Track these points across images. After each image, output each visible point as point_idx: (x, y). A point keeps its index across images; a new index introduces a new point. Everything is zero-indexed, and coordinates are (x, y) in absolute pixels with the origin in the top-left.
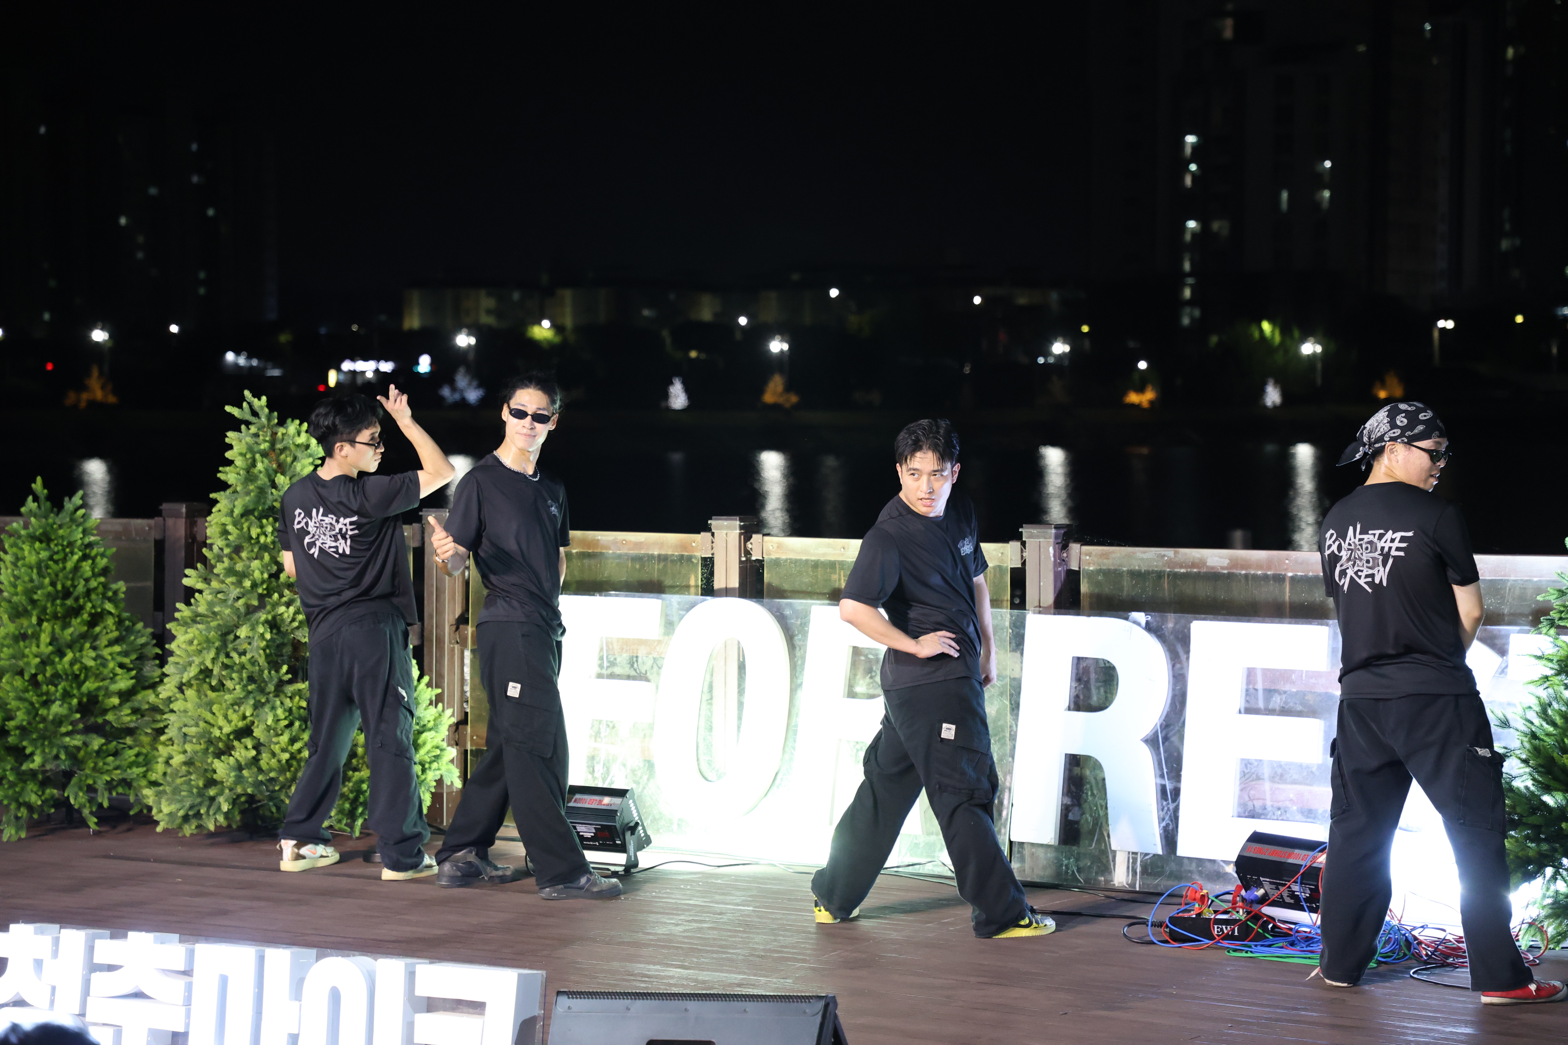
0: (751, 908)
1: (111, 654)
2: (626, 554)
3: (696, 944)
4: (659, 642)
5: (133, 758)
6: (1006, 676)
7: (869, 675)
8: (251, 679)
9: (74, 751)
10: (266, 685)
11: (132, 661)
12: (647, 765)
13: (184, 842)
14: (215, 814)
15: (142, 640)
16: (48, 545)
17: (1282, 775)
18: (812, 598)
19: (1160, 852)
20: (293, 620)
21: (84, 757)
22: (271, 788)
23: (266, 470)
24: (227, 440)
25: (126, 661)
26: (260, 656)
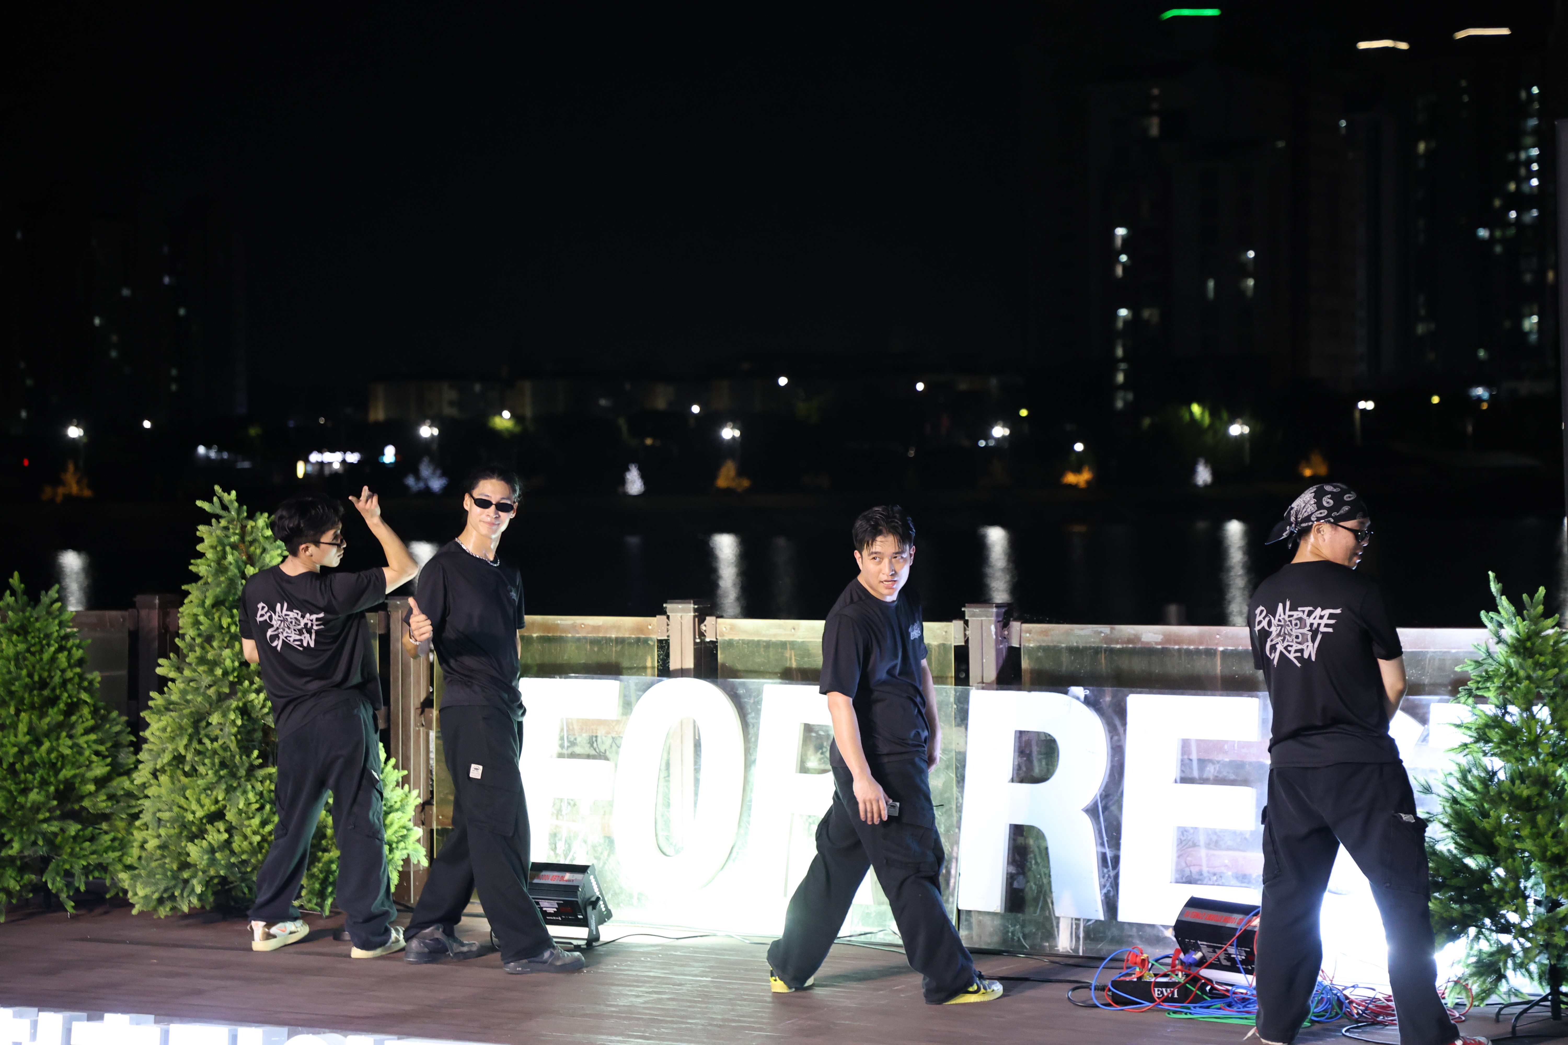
0: (709, 979)
1: (87, 742)
2: (585, 638)
3: (656, 1015)
4: (618, 722)
5: (109, 843)
6: (951, 751)
7: (820, 751)
8: (223, 765)
9: (52, 837)
10: (238, 770)
11: (107, 749)
12: (607, 841)
13: (159, 924)
14: (188, 896)
15: (117, 728)
16: (26, 638)
17: (1217, 842)
18: (764, 678)
19: (1102, 918)
20: (264, 706)
21: (61, 842)
22: (243, 869)
23: (236, 561)
24: (198, 533)
25: (102, 748)
26: (232, 741)
